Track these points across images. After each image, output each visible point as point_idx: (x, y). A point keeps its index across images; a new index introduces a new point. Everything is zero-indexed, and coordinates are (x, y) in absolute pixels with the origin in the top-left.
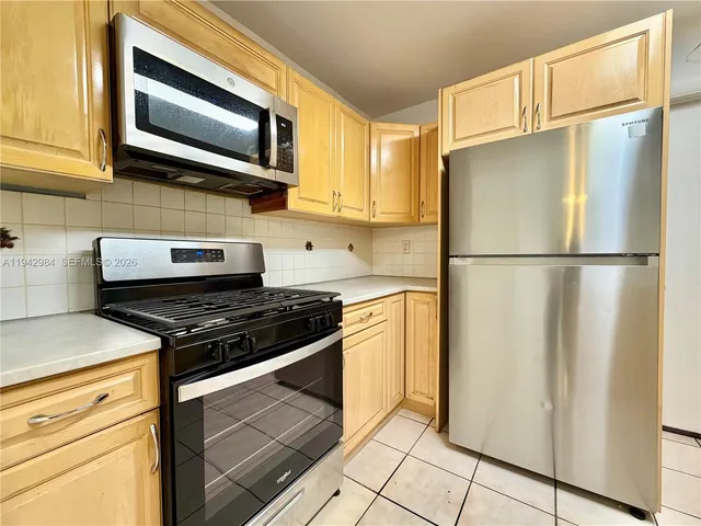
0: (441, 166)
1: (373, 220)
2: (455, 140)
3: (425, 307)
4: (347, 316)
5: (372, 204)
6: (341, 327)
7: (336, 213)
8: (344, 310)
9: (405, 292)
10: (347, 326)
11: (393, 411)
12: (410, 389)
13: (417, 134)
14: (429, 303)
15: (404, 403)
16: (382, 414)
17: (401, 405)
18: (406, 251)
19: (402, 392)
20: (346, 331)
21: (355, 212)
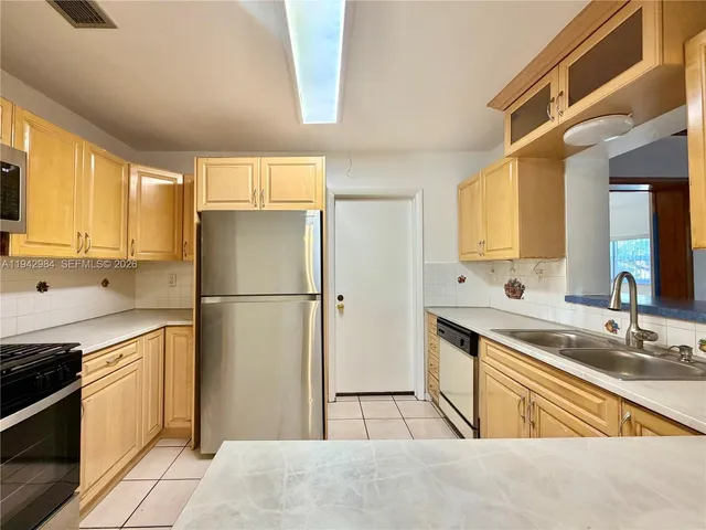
0: (196, 220)
1: (130, 257)
2: (208, 202)
3: (183, 340)
4: (87, 364)
5: (129, 243)
6: (80, 377)
7: (82, 254)
8: (84, 359)
9: (164, 327)
10: (88, 374)
11: (149, 444)
12: (169, 418)
13: (180, 181)
14: (186, 336)
15: (162, 434)
16: (135, 451)
17: (159, 436)
18: (172, 283)
19: (160, 423)
20: (85, 381)
21: (110, 251)
